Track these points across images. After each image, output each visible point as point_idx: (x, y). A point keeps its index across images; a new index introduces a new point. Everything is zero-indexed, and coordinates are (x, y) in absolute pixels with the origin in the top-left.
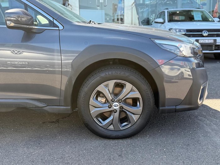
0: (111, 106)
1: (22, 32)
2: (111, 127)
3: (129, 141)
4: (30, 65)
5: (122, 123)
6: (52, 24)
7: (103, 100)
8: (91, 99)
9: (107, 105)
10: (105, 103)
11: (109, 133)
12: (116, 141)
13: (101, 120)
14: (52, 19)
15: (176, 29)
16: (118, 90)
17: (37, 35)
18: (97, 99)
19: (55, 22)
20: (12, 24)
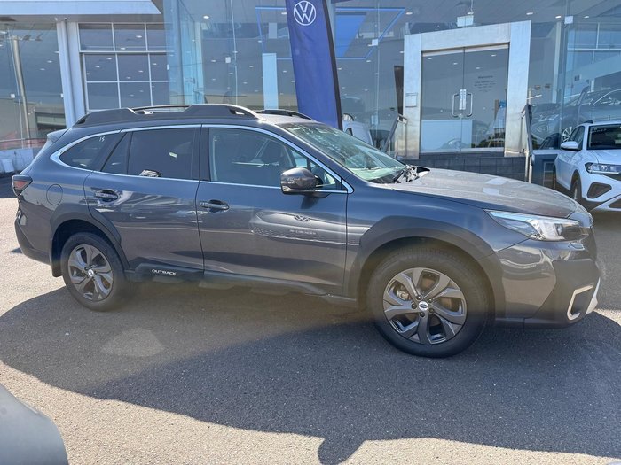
0: (416, 306)
1: (301, 197)
2: (415, 337)
3: (442, 363)
4: (318, 236)
5: (433, 334)
6: (339, 186)
7: (406, 295)
8: (386, 292)
9: (410, 303)
10: (408, 300)
11: (412, 346)
12: (422, 360)
13: (400, 324)
14: (339, 179)
15: (600, 165)
16: (427, 282)
17: (321, 200)
18: (395, 292)
19: (343, 183)
20: (288, 189)
